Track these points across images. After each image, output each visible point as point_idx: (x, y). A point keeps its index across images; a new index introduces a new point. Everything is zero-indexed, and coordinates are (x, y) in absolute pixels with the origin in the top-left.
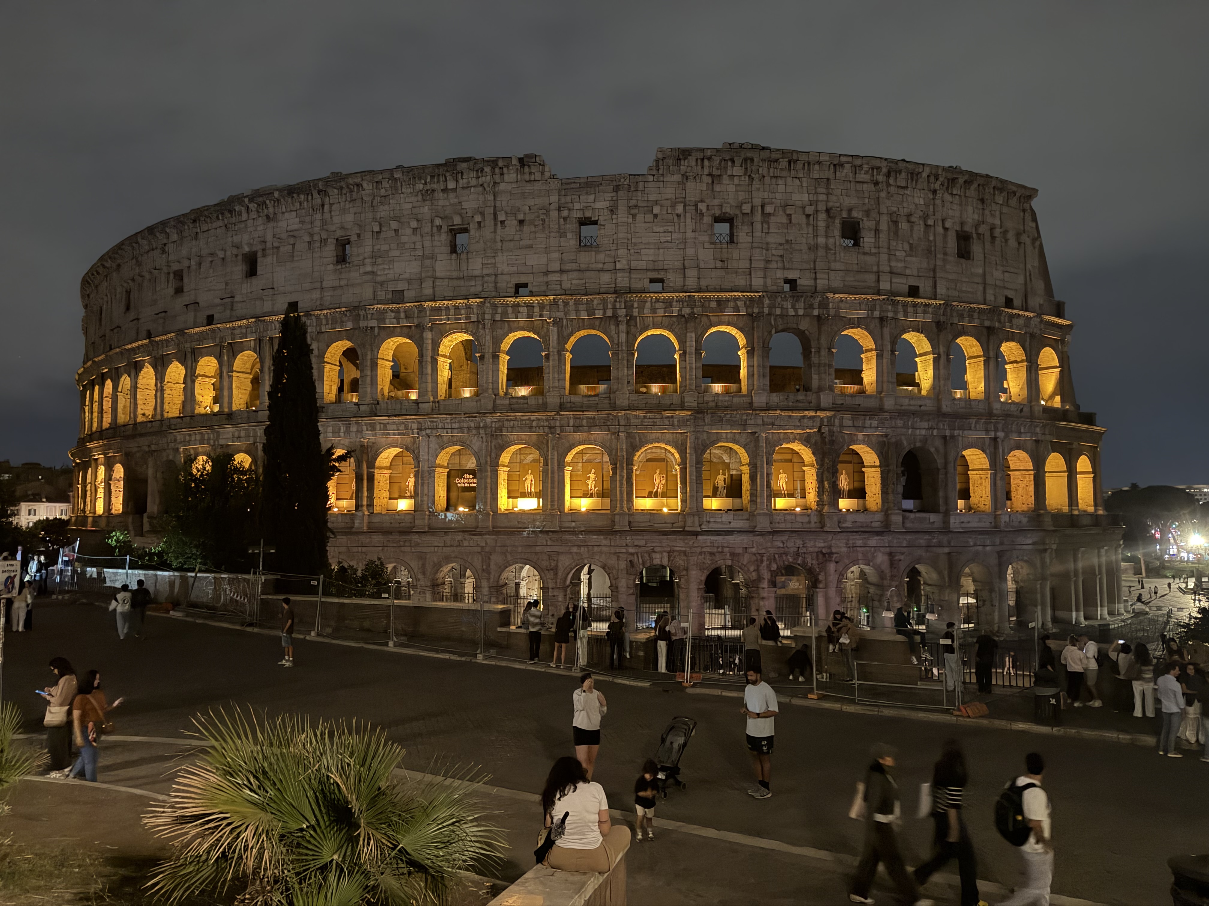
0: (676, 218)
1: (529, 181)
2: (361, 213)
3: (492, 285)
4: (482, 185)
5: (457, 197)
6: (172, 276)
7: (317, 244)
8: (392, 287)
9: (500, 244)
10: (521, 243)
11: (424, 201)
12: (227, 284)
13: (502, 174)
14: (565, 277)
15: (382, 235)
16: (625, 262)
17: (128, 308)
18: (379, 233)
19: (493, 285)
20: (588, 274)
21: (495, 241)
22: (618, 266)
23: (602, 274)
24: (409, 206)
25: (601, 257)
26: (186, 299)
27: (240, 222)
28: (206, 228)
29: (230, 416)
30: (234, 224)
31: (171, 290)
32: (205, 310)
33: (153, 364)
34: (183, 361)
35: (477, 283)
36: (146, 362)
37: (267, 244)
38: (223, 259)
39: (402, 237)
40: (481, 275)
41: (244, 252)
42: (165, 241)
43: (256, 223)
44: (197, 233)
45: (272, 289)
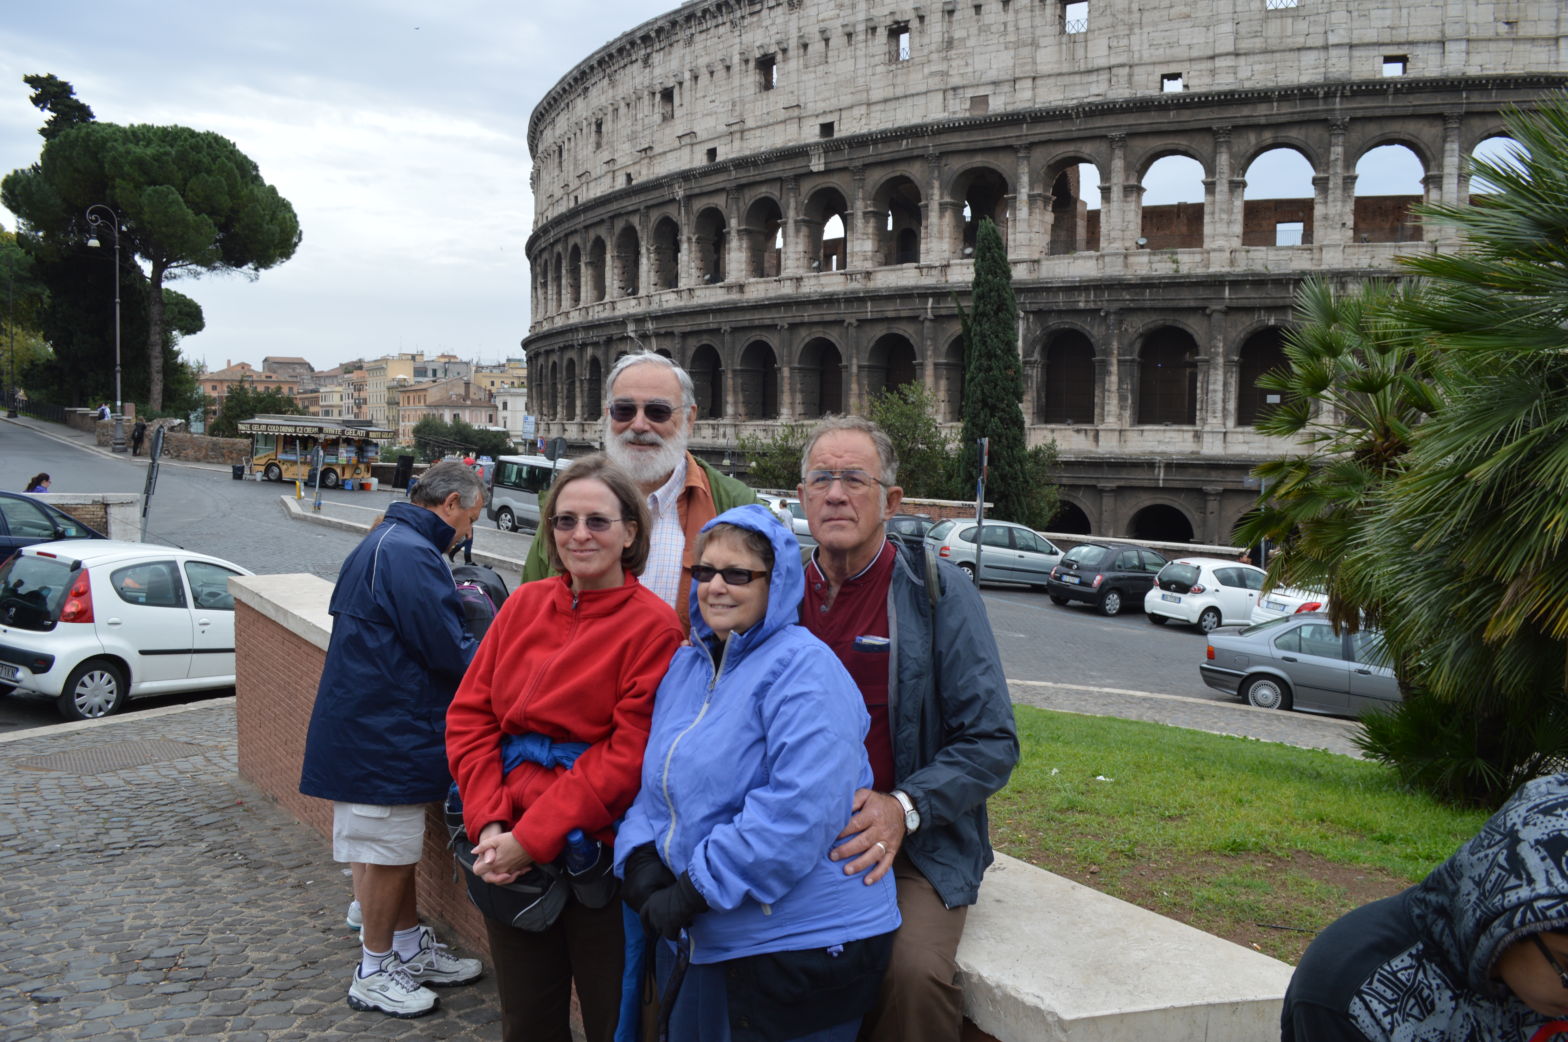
3: (1123, 80)
6: (658, 97)
7: (862, 37)
8: (970, 93)
9: (1138, 15)
10: (1173, 11)
12: (734, 104)
14: (1242, 60)
15: (957, 16)
16: (1342, 32)
17: (598, 145)
18: (951, 12)
19: (1126, 78)
20: (1278, 55)
21: (1130, 12)
22: (1333, 39)
23: (1303, 53)
25: (1302, 26)
26: (679, 127)
27: (751, 14)
28: (705, 27)
29: (741, 288)
30: (743, 17)
31: (657, 118)
32: (704, 141)
33: (635, 220)
34: (676, 214)
35: (1101, 78)
36: (625, 218)
37: (790, 42)
38: (728, 68)
39: (986, 17)
40: (1107, 65)
41: (758, 56)
42: (649, 50)
43: (773, 13)
44: (692, 35)
45: (798, 106)
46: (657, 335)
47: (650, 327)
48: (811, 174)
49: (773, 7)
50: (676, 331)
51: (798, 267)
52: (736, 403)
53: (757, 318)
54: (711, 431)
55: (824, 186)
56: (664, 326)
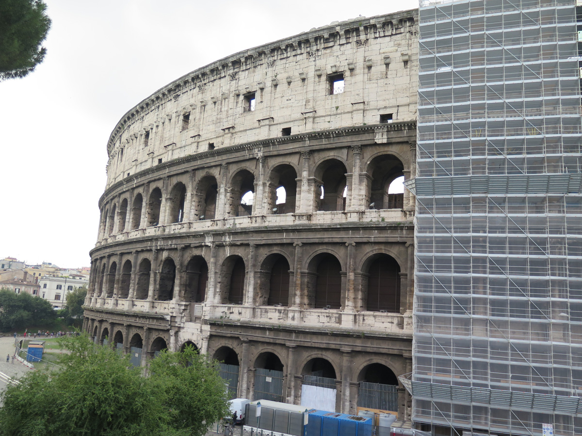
6: (242, 97)
12: (308, 101)
17: (184, 129)
26: (258, 115)
27: (325, 48)
28: (285, 56)
29: (309, 217)
30: (318, 50)
31: (240, 110)
32: (280, 124)
33: (216, 172)
34: (253, 168)
36: (206, 170)
37: (357, 64)
38: (303, 80)
41: (330, 72)
42: (236, 70)
43: (342, 48)
44: (275, 60)
45: (364, 102)
46: (232, 245)
47: (227, 239)
48: (376, 144)
49: (343, 44)
50: (252, 243)
51: (360, 205)
52: (302, 296)
53: (327, 237)
54: (277, 314)
55: (385, 153)
56: (239, 239)
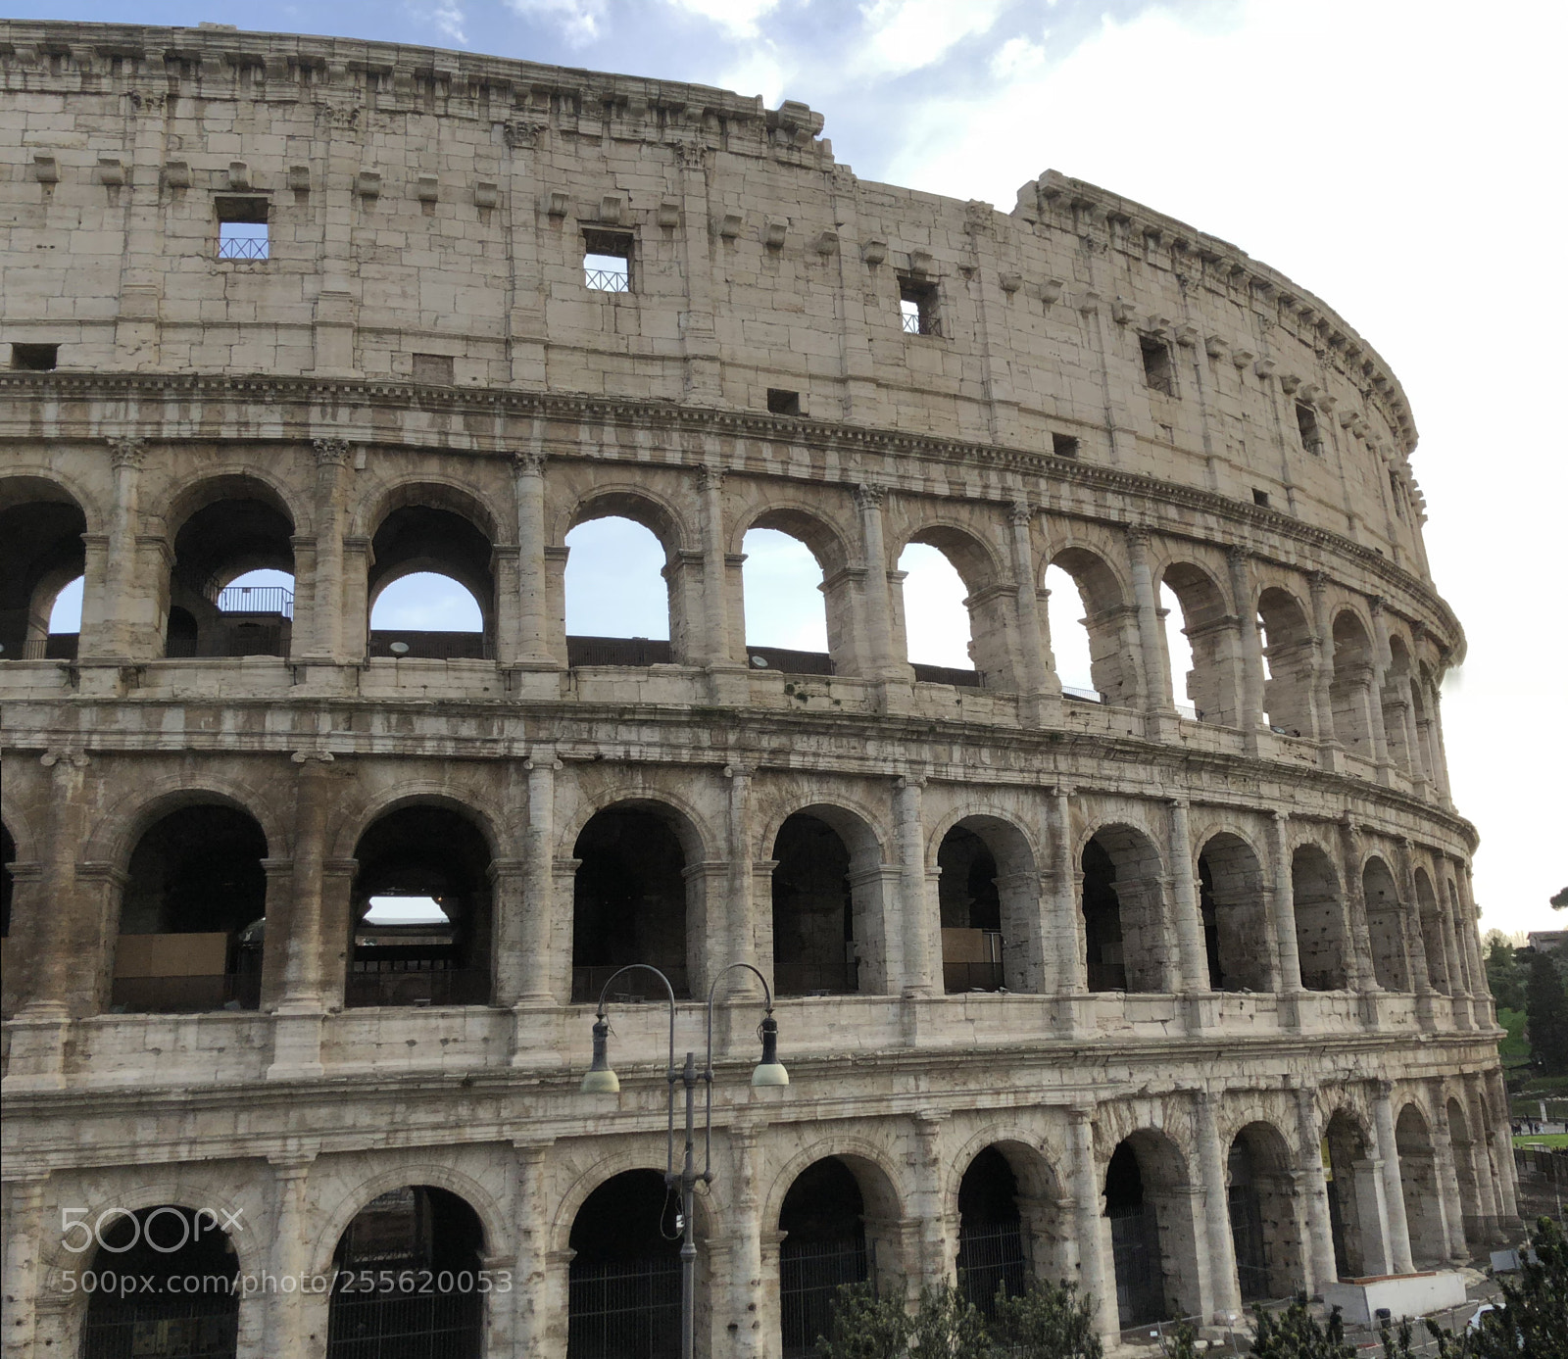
0: (1080, 318)
1: (789, 165)
2: (309, 139)
4: (671, 145)
5: (604, 159)
7: (147, 195)
8: (413, 346)
9: (725, 288)
10: (776, 297)
11: (512, 147)
13: (724, 134)
14: (883, 395)
15: (381, 206)
16: (1007, 387)
18: (371, 196)
20: (929, 398)
21: (712, 280)
22: (995, 393)
23: (960, 403)
24: (470, 151)
25: (954, 365)
35: (668, 372)
39: (445, 222)
40: (678, 354)
